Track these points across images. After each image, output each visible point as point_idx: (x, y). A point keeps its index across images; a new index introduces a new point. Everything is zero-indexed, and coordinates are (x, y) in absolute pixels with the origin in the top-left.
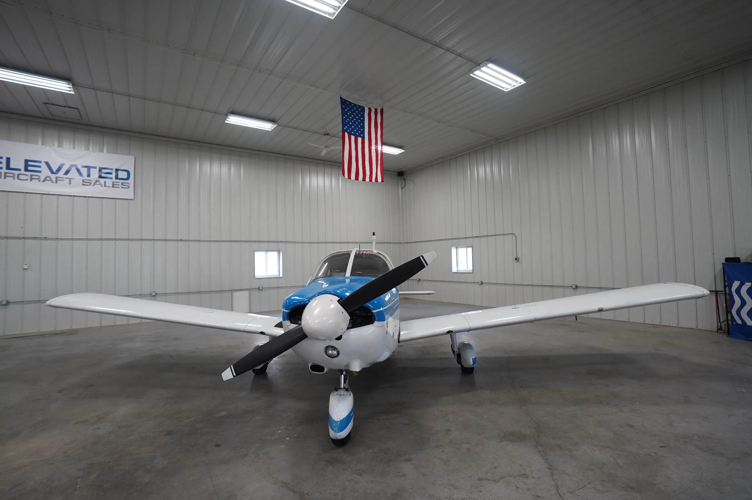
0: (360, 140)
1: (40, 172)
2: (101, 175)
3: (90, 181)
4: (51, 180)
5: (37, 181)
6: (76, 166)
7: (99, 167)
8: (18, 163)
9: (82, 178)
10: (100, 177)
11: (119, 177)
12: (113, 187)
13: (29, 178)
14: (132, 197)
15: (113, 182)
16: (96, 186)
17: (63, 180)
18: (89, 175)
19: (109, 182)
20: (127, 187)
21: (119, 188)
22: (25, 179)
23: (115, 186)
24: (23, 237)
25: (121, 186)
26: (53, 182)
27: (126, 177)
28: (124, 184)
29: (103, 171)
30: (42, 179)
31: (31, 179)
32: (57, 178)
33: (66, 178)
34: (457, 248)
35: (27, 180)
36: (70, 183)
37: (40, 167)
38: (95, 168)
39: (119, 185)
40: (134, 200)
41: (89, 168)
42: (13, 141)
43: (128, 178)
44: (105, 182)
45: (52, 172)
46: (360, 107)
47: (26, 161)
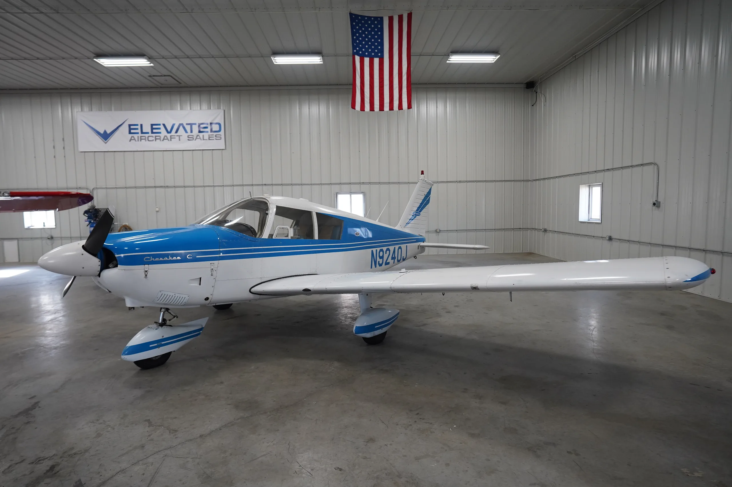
0: (376, 61)
1: (160, 133)
2: (200, 130)
3: (193, 136)
4: (167, 139)
5: (159, 140)
6: (182, 124)
7: (198, 123)
8: (147, 128)
9: (187, 134)
10: (200, 132)
11: (213, 130)
12: (209, 139)
13: (154, 138)
14: (224, 148)
15: (209, 135)
16: (197, 140)
17: (175, 138)
18: (191, 132)
19: (206, 136)
20: (219, 138)
21: (213, 139)
22: (152, 140)
23: (210, 138)
24: (154, 186)
25: (215, 138)
26: (169, 140)
27: (218, 129)
28: (217, 136)
29: (202, 126)
30: (162, 139)
31: (156, 139)
32: (171, 136)
33: (177, 136)
34: (589, 186)
35: (153, 140)
36: (180, 140)
37: (159, 129)
38: (195, 124)
39: (213, 137)
40: (226, 149)
41: (191, 125)
42: (143, 110)
43: (220, 131)
44: (203, 136)
45: (168, 132)
46: (376, 18)
47: (152, 125)
